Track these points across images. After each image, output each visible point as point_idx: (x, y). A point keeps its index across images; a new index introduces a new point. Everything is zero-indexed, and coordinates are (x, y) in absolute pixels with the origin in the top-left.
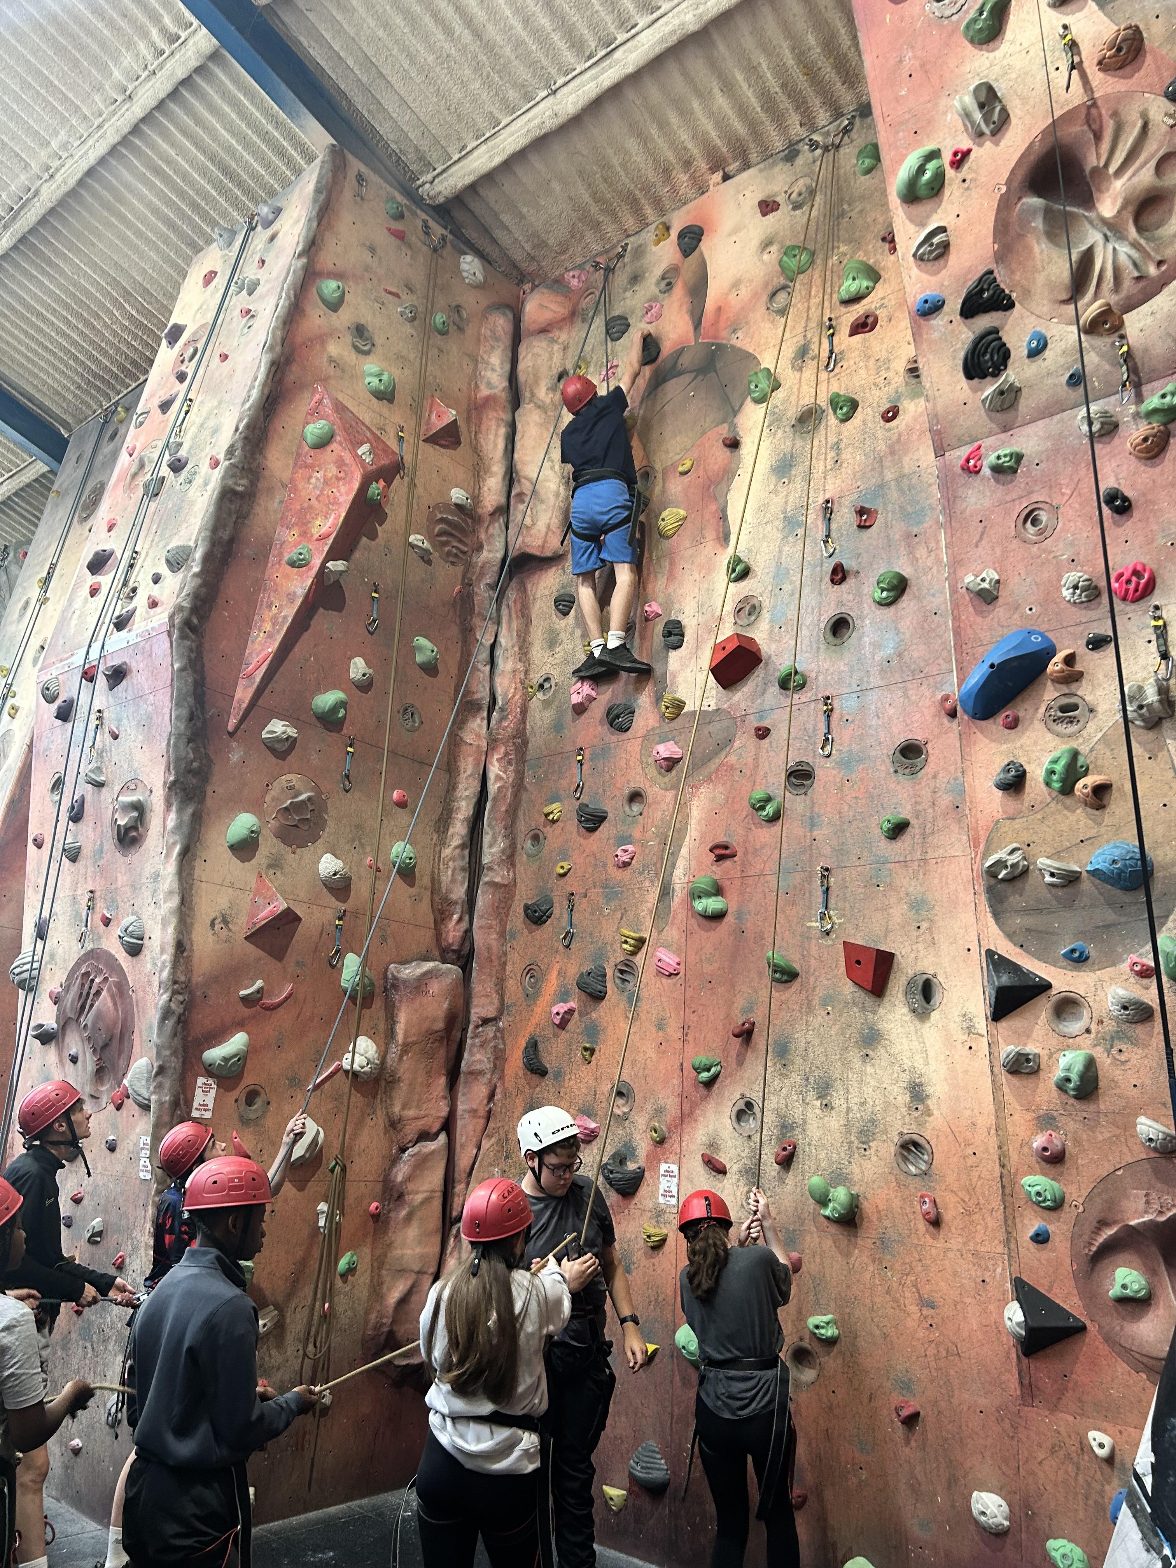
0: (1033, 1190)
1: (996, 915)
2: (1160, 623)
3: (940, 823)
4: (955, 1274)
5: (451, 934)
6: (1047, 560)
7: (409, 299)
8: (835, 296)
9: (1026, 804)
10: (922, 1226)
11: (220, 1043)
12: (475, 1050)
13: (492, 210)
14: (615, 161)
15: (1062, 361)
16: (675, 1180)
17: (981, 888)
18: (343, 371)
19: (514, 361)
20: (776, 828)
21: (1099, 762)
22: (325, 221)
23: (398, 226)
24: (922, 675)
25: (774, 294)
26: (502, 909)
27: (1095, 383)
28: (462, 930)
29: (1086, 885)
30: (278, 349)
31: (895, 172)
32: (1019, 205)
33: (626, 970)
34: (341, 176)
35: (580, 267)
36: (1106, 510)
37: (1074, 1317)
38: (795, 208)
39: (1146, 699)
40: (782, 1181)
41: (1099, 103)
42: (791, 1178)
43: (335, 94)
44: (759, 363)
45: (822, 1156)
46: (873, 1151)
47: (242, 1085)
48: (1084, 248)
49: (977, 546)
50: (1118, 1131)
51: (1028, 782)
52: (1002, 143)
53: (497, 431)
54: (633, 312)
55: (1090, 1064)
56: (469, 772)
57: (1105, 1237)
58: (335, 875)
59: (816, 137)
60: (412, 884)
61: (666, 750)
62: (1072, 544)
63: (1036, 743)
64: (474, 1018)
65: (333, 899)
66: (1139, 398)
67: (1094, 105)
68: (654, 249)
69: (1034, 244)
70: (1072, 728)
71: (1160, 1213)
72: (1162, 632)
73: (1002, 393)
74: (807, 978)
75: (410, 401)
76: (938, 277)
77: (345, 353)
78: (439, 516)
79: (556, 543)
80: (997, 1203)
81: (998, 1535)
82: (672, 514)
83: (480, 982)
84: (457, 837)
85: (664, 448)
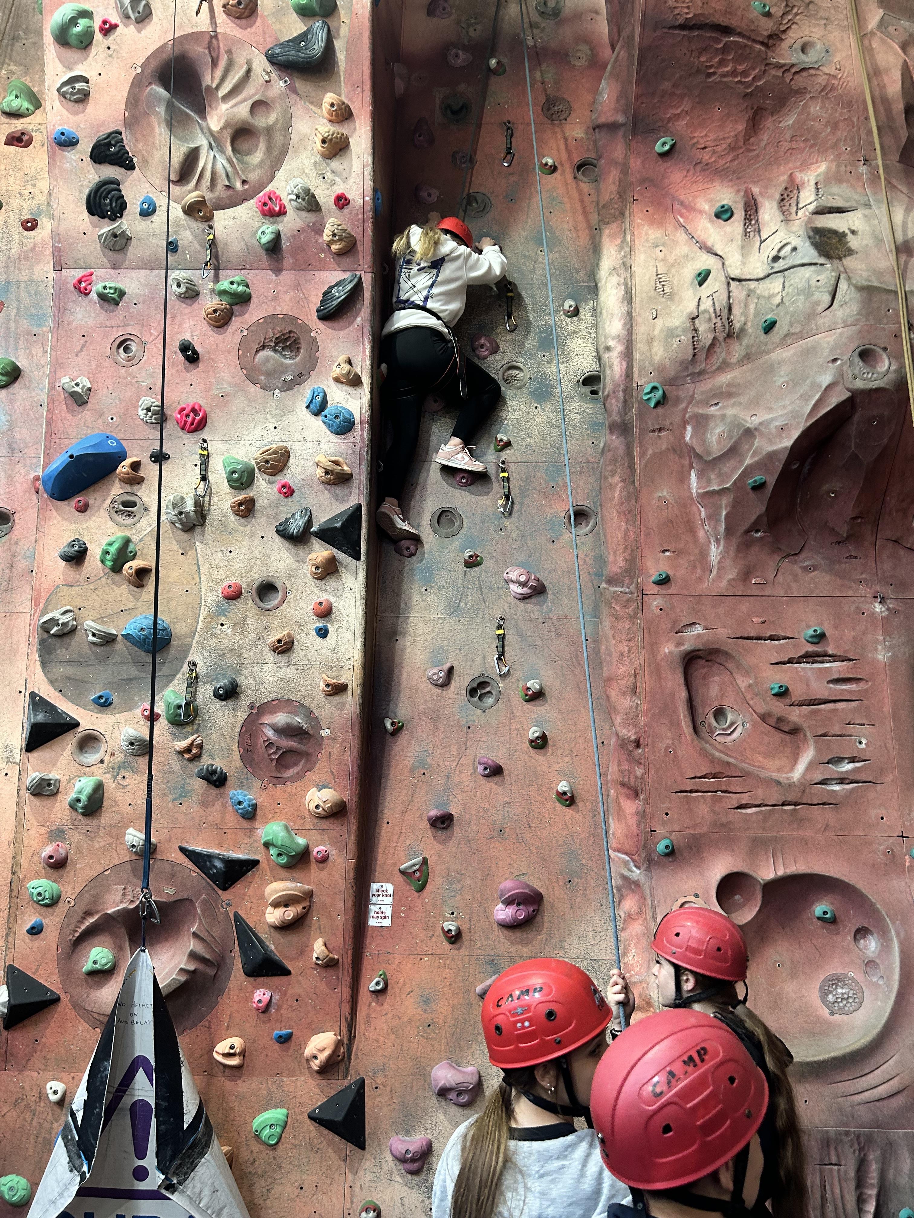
0: (35, 892)
1: (44, 664)
2: (205, 453)
6: (131, 382)
9: (84, 575)
15: (164, 229)
17: (35, 641)
21: (145, 551)
24: (21, 454)
27: (186, 254)
29: (120, 646)
32: (149, 88)
36: (180, 356)
37: (51, 991)
39: (185, 508)
41: (220, 37)
48: (193, 146)
49: (77, 355)
50: (111, 840)
51: (88, 558)
55: (99, 788)
57: (87, 924)
62: (152, 376)
63: (99, 527)
66: (217, 279)
67: (216, 37)
69: (156, 125)
70: (129, 521)
71: (132, 901)
72: (205, 460)
73: (115, 236)
76: (75, 118)
80: (5, 905)
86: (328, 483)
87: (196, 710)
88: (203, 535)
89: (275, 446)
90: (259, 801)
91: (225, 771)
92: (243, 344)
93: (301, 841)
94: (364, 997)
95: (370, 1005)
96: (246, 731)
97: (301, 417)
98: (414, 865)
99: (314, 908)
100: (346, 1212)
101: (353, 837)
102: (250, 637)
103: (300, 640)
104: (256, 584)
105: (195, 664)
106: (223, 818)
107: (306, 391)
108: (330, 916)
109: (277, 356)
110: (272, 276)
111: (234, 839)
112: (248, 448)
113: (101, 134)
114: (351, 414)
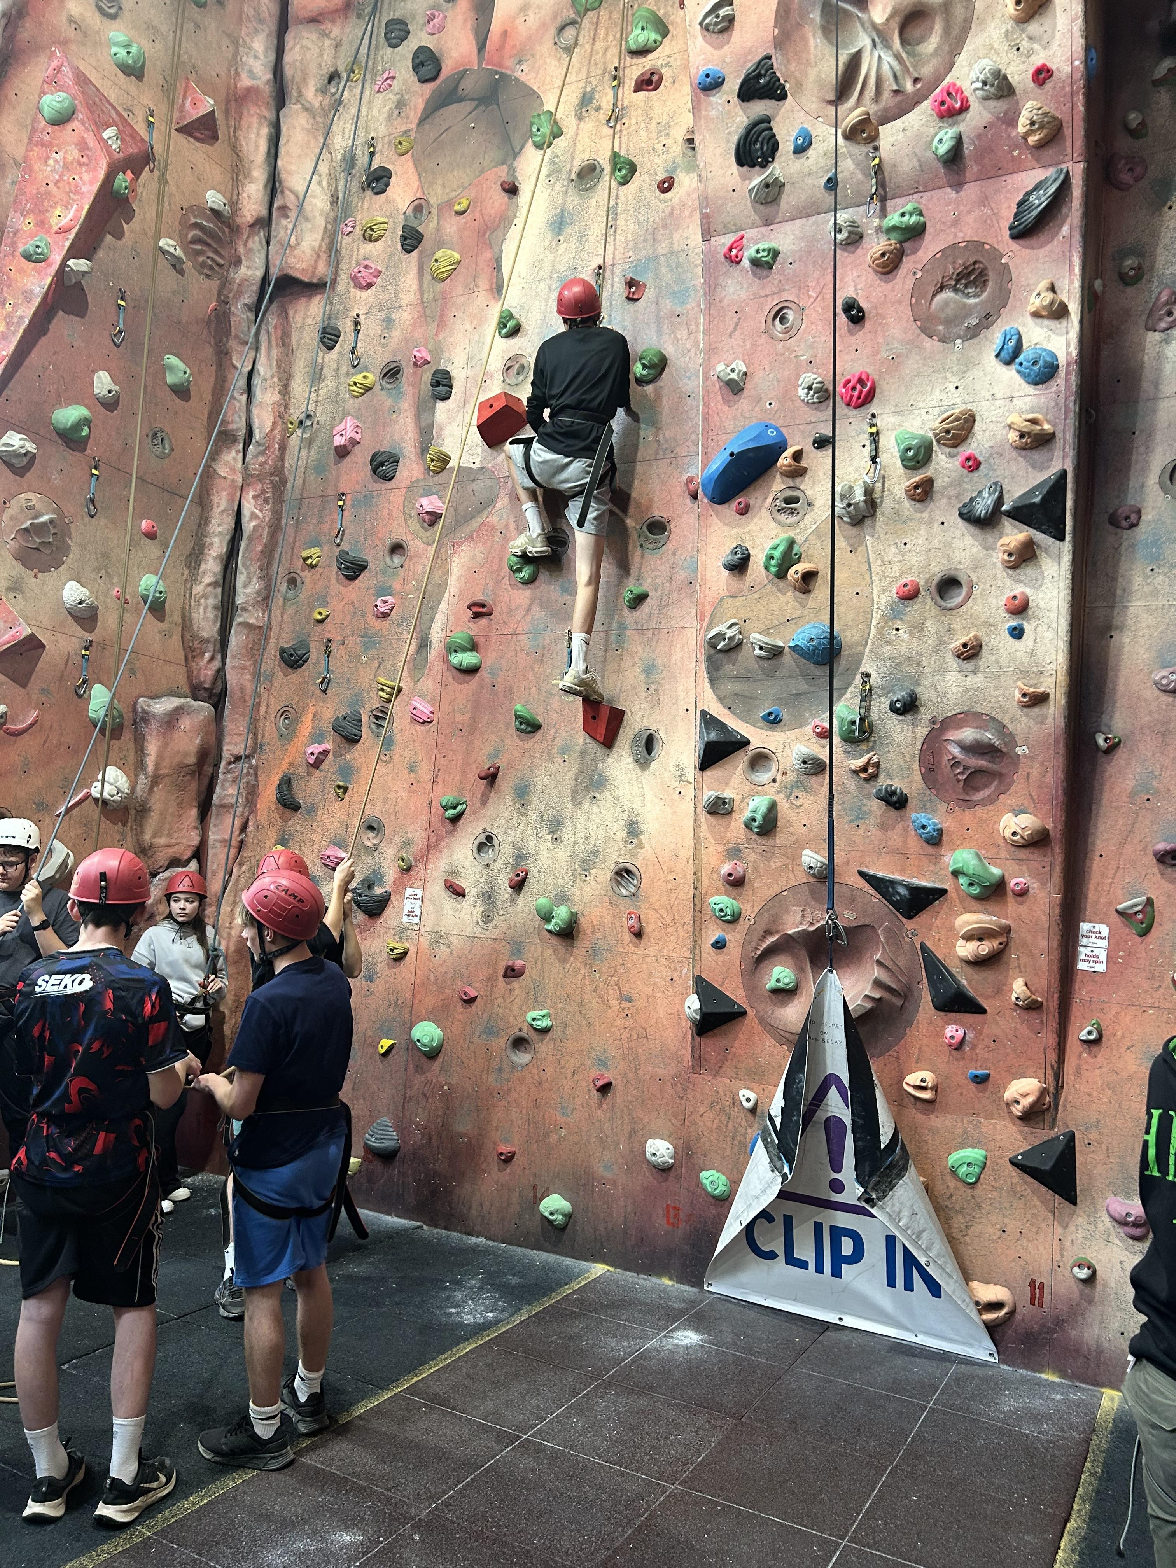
0: (717, 907)
1: (712, 681)
2: (875, 430)
3: (675, 596)
4: (650, 974)
5: (203, 672)
6: (789, 358)
8: (624, 43)
9: (747, 584)
10: (627, 936)
12: (227, 784)
15: (822, 162)
16: (419, 902)
17: (702, 658)
18: (85, 35)
19: (280, 51)
21: (810, 552)
24: (672, 455)
25: (562, 29)
26: (255, 651)
27: (847, 190)
28: (215, 668)
29: (787, 658)
33: (381, 716)
36: (842, 318)
37: (738, 1004)
39: (854, 498)
40: (513, 902)
42: (521, 900)
44: (542, 104)
45: (550, 880)
46: (592, 877)
48: (854, 50)
49: (730, 336)
50: (788, 861)
51: (751, 565)
53: (258, 129)
54: (414, 17)
55: (773, 807)
56: (222, 508)
57: (768, 943)
58: (80, 603)
60: (161, 619)
61: (428, 504)
62: (811, 347)
63: (761, 530)
64: (226, 754)
65: (79, 628)
66: (883, 213)
69: (810, 36)
70: (793, 519)
71: (812, 924)
72: (875, 438)
73: (767, 186)
74: (548, 731)
75: (161, 81)
76: (721, 52)
77: (88, 14)
78: (193, 220)
79: (322, 269)
80: (688, 918)
81: (664, 1170)
82: (446, 256)
83: (232, 721)
84: (209, 574)
85: (440, 181)
86: (1023, 448)
87: (871, 725)
88: (874, 527)
89: (957, 411)
90: (945, 826)
91: (905, 792)
92: (917, 289)
93: (996, 871)
94: (1073, 1047)
95: (1080, 1056)
96: (928, 749)
97: (989, 369)
98: (1136, 905)
99: (1012, 944)
100: (1055, 1264)
101: (1058, 870)
102: (929, 642)
103: (990, 643)
104: (936, 579)
105: (868, 676)
106: (905, 843)
107: (996, 336)
108: (1031, 954)
109: (958, 297)
110: (950, 193)
111: (919, 866)
112: (925, 417)
113: (750, 65)
114: (1054, 356)
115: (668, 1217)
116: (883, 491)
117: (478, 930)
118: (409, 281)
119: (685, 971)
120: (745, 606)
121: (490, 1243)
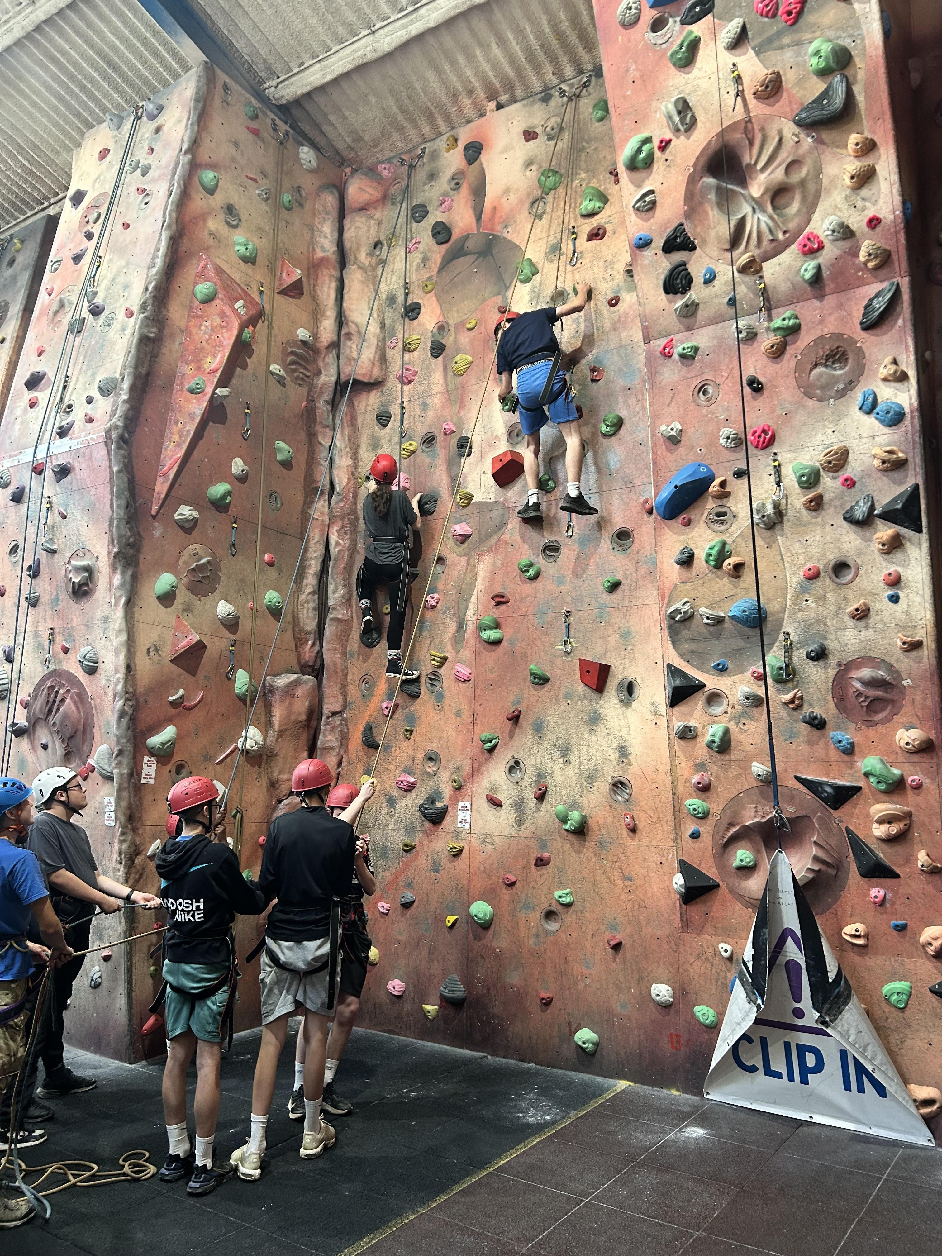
0: (691, 808)
1: (674, 643)
2: (777, 463)
3: (640, 583)
4: (644, 860)
5: (308, 654)
6: (712, 418)
7: (265, 183)
8: (577, 210)
9: (694, 574)
10: (625, 832)
11: (158, 733)
12: (327, 733)
13: (322, 111)
14: (417, 85)
15: (724, 288)
16: (469, 812)
17: (665, 626)
18: (219, 241)
19: (341, 231)
20: (534, 585)
21: (738, 549)
22: (202, 124)
23: (254, 125)
24: (631, 485)
26: (343, 637)
27: (743, 305)
28: (316, 651)
29: (728, 624)
30: (174, 227)
31: (622, 147)
32: (700, 182)
33: (434, 678)
34: (212, 86)
35: (389, 160)
36: (747, 390)
37: (713, 879)
38: (549, 139)
39: (766, 512)
40: (538, 809)
41: (753, 120)
42: (544, 807)
43: (201, 15)
44: (524, 254)
45: (564, 792)
46: (595, 788)
47: (173, 761)
48: (740, 216)
49: (669, 406)
51: (695, 560)
52: (692, 138)
53: (329, 284)
54: (431, 201)
55: (727, 732)
56: (316, 540)
57: (732, 832)
58: (228, 615)
59: (564, 87)
60: (279, 620)
61: (461, 529)
62: (727, 409)
63: (701, 536)
64: (325, 711)
65: (227, 632)
66: (770, 319)
67: (750, 121)
68: (446, 155)
69: (709, 210)
70: (723, 527)
72: (778, 469)
73: (687, 306)
74: (555, 682)
75: (267, 263)
76: (648, 224)
77: (221, 228)
78: (290, 350)
79: (376, 373)
80: (670, 816)
81: (666, 1007)
82: (462, 359)
83: (329, 687)
84: (309, 586)
85: (455, 309)
86: (886, 470)
87: (794, 670)
88: (782, 530)
89: (835, 448)
90: (855, 740)
91: (824, 717)
92: (798, 367)
93: (897, 772)
96: (837, 685)
97: (855, 418)
99: (914, 825)
102: (831, 608)
103: (875, 606)
104: (832, 564)
105: (788, 634)
106: (827, 754)
107: (858, 395)
108: (930, 833)
109: (828, 371)
110: (816, 303)
111: (839, 770)
112: (812, 453)
113: (669, 231)
114: (901, 407)
115: (672, 1043)
116: (787, 505)
117: (513, 832)
118: (438, 377)
119: (671, 856)
120: (694, 589)
121: (539, 1067)
